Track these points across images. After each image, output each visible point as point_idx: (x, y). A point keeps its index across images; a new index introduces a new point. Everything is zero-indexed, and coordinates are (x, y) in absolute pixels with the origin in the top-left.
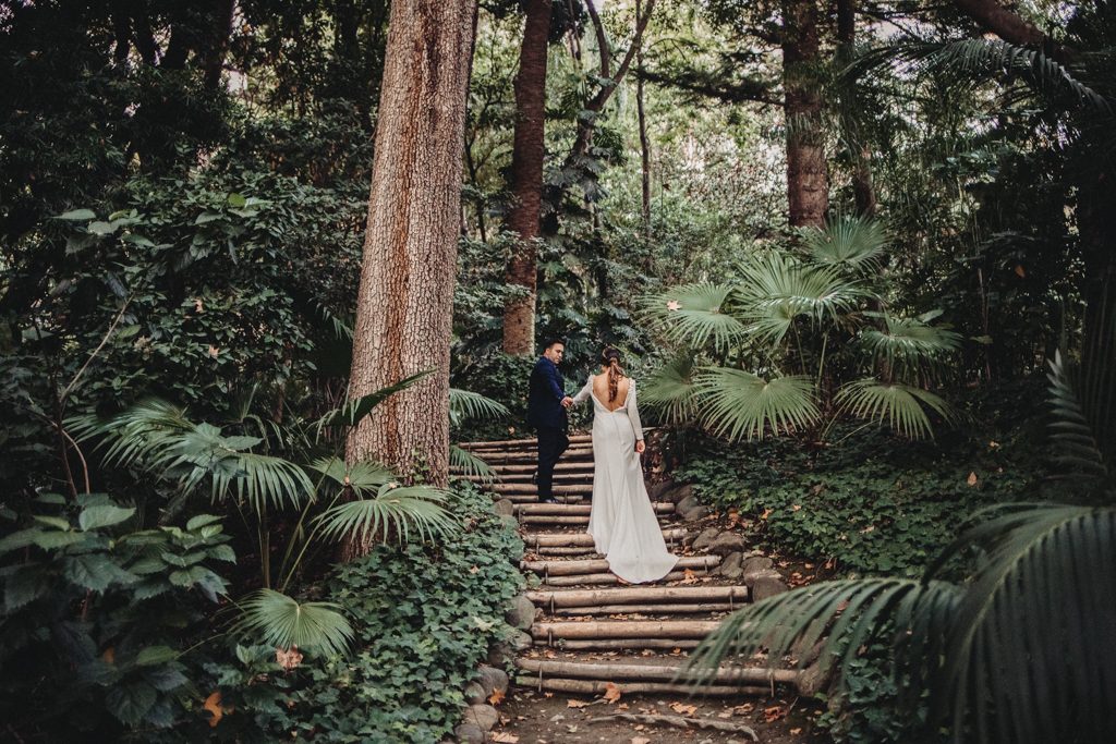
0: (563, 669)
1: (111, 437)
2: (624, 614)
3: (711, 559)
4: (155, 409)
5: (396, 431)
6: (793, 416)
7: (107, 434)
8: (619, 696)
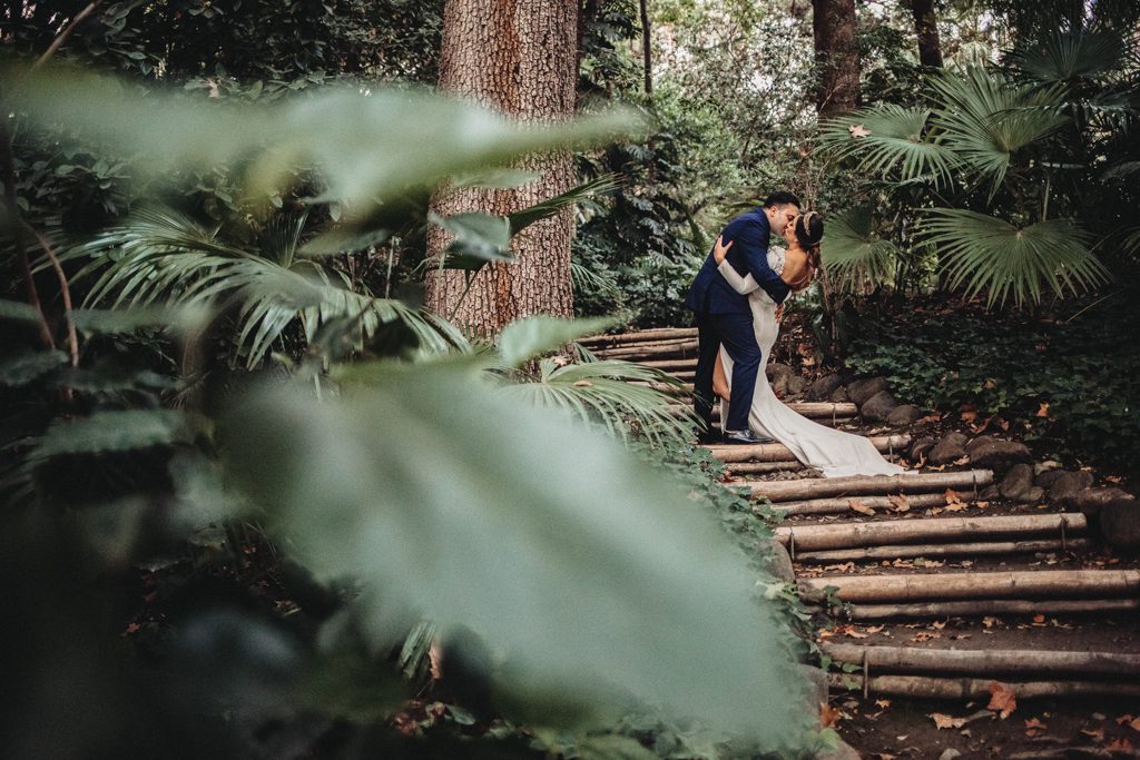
0: (905, 659)
1: (95, 266)
2: (903, 558)
3: (981, 475)
4: (168, 225)
5: (510, 294)
6: (1080, 273)
7: (87, 259)
8: (1014, 703)
